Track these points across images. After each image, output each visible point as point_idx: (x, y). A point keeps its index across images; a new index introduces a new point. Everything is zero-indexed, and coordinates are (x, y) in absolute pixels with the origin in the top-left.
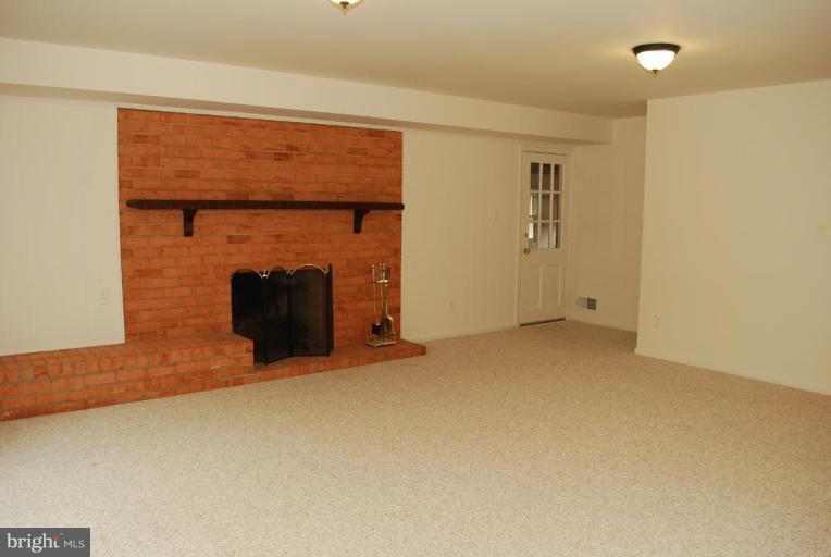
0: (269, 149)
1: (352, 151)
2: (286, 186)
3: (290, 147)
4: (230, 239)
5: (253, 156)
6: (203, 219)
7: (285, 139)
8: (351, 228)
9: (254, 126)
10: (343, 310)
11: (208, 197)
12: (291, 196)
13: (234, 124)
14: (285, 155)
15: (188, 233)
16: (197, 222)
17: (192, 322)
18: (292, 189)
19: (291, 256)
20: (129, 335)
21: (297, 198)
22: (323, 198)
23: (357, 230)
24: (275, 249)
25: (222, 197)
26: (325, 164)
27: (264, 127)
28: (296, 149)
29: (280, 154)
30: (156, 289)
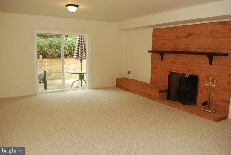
0: (183, 35)
1: (211, 32)
2: (187, 46)
3: (189, 34)
4: (171, 62)
5: (179, 38)
6: (166, 56)
7: (188, 31)
8: (208, 62)
9: (179, 28)
10: (202, 93)
11: (167, 50)
12: (188, 50)
13: (174, 29)
14: (188, 36)
15: (162, 59)
16: (164, 57)
17: (162, 83)
18: (189, 47)
19: (186, 70)
20: (151, 82)
21: (190, 51)
22: (199, 51)
23: (211, 63)
24: (182, 67)
25: (170, 50)
26: (200, 38)
27: (182, 28)
28: (191, 34)
29: (186, 36)
30: (156, 73)
